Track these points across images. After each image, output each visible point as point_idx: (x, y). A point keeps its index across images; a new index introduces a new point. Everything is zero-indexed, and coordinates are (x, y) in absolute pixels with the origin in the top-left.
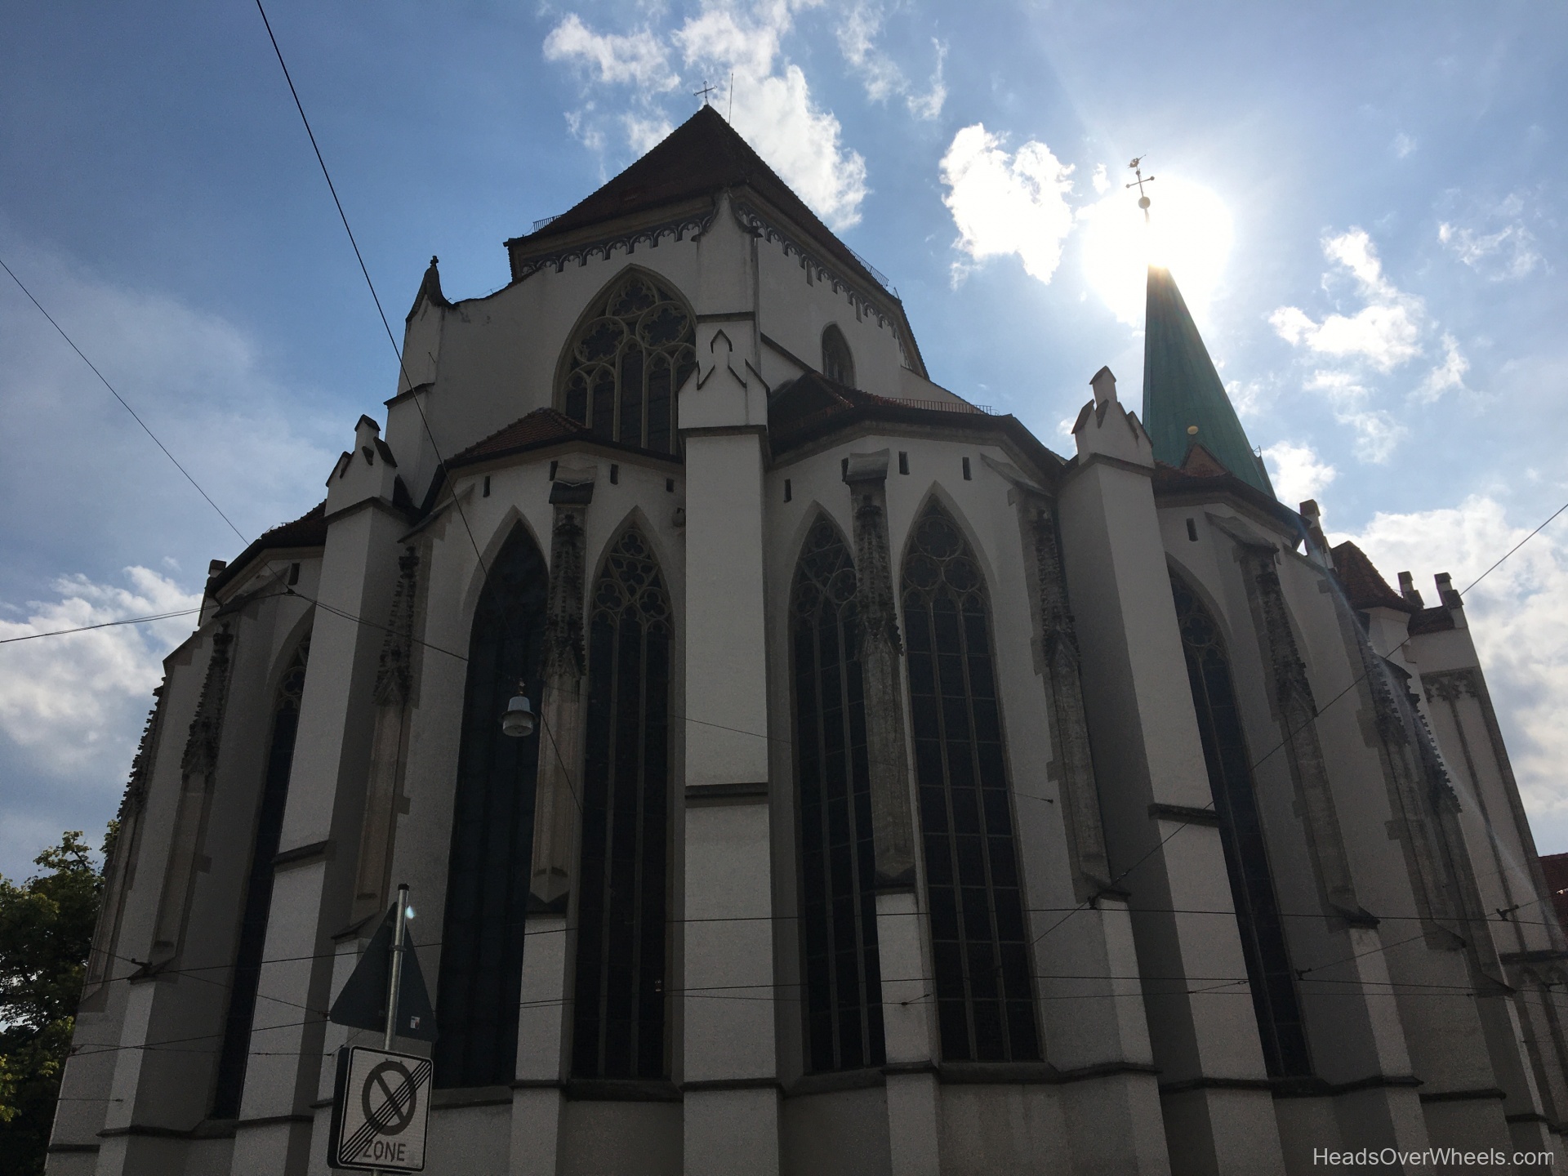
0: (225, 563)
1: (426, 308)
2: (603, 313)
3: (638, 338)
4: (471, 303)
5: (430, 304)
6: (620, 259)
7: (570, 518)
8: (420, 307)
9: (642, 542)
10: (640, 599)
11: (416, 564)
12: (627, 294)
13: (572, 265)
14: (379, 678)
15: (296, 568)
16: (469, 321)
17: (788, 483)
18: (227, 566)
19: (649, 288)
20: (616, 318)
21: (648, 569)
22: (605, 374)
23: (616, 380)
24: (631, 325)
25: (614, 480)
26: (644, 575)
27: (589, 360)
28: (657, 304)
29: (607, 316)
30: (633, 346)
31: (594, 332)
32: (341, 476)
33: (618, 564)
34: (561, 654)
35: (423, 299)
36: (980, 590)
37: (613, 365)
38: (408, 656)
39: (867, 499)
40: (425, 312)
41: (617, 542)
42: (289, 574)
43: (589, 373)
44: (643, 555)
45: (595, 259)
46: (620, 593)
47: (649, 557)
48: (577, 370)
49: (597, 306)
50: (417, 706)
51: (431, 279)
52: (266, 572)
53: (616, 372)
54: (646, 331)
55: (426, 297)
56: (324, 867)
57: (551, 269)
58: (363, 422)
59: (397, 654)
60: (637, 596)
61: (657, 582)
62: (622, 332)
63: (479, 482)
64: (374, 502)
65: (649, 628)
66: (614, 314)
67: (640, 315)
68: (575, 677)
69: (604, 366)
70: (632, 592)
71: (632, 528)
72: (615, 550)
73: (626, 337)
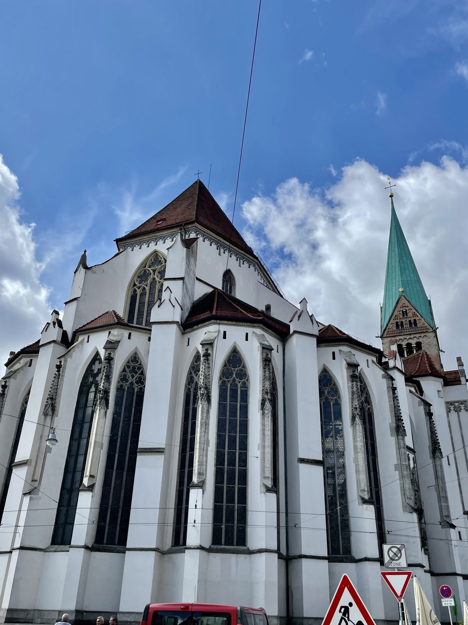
0: (15, 352)
1: (81, 269)
2: (145, 267)
3: (155, 276)
4: (96, 266)
5: (82, 267)
6: (153, 247)
7: (110, 354)
8: (79, 268)
9: (138, 359)
10: (135, 380)
11: (61, 367)
12: (154, 260)
13: (137, 248)
14: (45, 406)
15: (31, 360)
16: (96, 273)
17: (189, 339)
18: (16, 353)
19: (161, 258)
20: (149, 269)
21: (139, 368)
22: (144, 289)
23: (147, 292)
24: (154, 271)
25: (129, 338)
26: (138, 371)
27: (139, 284)
28: (163, 264)
29: (146, 268)
30: (154, 279)
31: (142, 273)
32: (46, 331)
33: (129, 367)
34: (100, 402)
35: (80, 265)
36: (247, 380)
37: (147, 286)
38: (55, 399)
39: (207, 350)
40: (80, 270)
41: (129, 359)
42: (29, 362)
43: (139, 288)
44: (138, 364)
45: (144, 246)
46: (128, 377)
47: (140, 364)
48: (135, 287)
49: (144, 265)
50: (57, 416)
51: (84, 257)
52: (22, 361)
53: (147, 289)
54: (159, 274)
55: (81, 264)
56: (27, 468)
57: (129, 249)
58: (54, 312)
59: (52, 399)
60: (134, 379)
61: (142, 373)
62: (151, 274)
63: (86, 337)
64: (54, 341)
65: (137, 390)
66: (149, 268)
67: (157, 268)
68: (105, 410)
69: (144, 286)
70: (133, 377)
71: (136, 354)
72: (128, 362)
73: (152, 276)
